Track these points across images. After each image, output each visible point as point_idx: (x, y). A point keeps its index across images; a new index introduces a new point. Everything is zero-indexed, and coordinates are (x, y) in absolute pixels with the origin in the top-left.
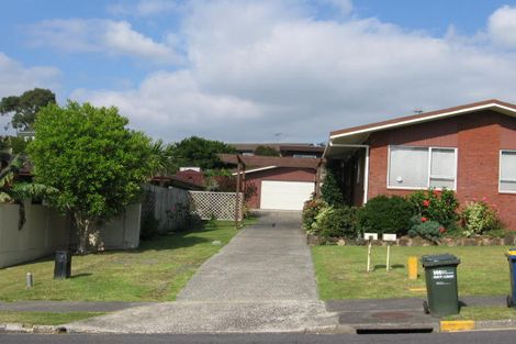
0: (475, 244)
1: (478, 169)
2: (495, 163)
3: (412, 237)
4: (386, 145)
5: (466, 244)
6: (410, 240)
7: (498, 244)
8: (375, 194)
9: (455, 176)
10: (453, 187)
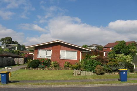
0: (51, 70)
1: (56, 54)
2: (59, 53)
3: (39, 68)
4: (38, 49)
5: (50, 70)
6: (39, 69)
7: (56, 69)
8: (35, 59)
9: (51, 56)
10: (50, 58)
